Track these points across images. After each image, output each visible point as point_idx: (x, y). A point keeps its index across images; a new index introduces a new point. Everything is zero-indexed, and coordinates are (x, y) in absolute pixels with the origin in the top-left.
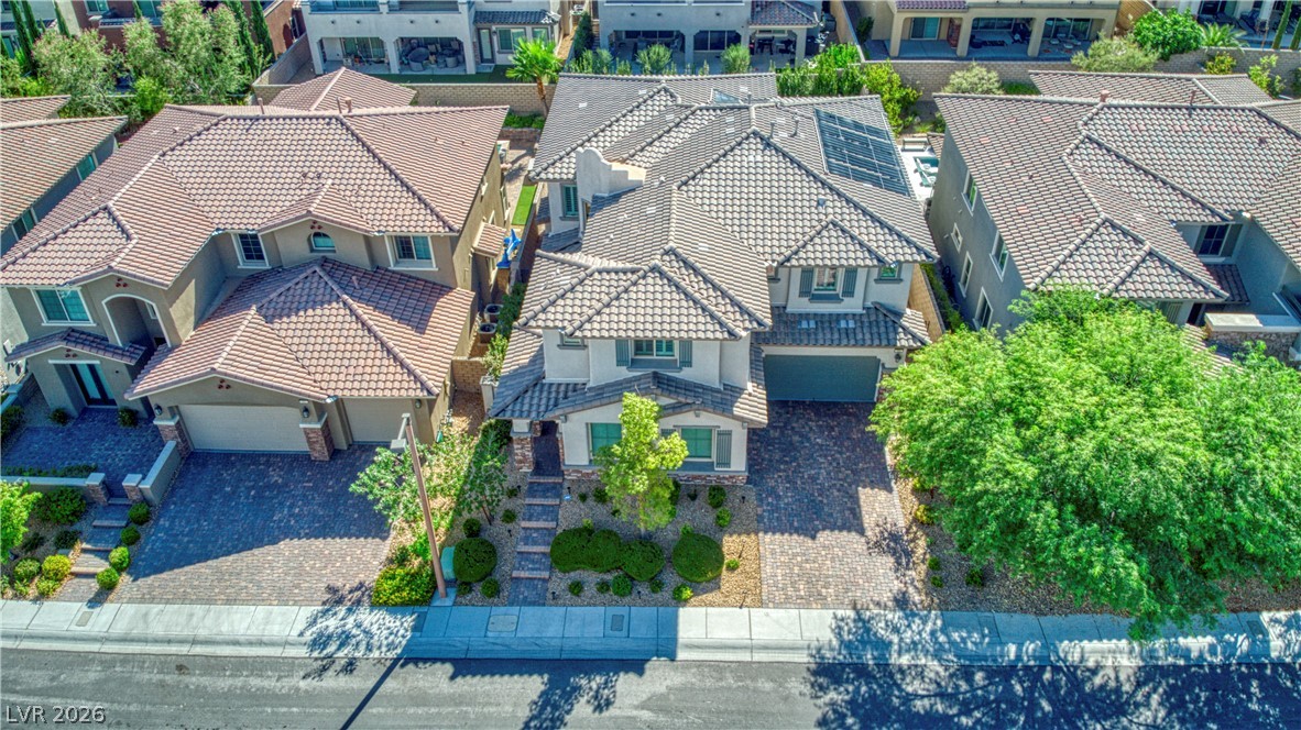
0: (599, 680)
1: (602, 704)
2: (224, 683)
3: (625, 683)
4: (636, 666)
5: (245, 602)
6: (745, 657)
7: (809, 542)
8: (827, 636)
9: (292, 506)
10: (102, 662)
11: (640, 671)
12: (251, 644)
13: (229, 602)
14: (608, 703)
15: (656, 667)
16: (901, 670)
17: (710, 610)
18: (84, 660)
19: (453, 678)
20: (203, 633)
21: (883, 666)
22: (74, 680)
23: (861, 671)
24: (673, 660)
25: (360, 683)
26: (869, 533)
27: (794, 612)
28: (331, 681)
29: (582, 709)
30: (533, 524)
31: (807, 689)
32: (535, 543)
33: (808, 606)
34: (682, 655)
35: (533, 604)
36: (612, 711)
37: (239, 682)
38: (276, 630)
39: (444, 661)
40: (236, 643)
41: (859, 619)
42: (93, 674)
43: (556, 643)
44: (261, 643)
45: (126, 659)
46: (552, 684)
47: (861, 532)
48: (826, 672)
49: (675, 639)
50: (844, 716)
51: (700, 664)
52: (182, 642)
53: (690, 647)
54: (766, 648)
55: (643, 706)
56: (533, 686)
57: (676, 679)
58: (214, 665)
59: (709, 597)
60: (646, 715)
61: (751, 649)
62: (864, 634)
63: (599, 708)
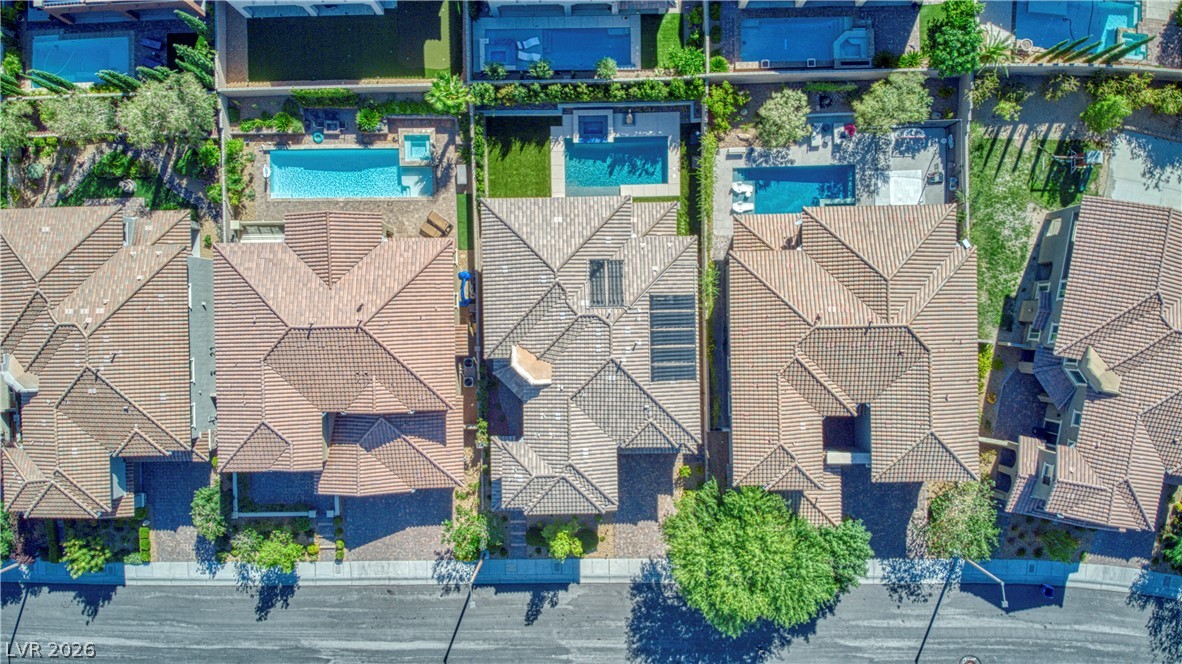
0: (552, 593)
1: (554, 604)
2: (410, 598)
3: (561, 594)
4: (564, 586)
5: (403, 560)
6: (607, 581)
7: (634, 527)
8: (638, 572)
9: (405, 508)
10: (356, 590)
11: (566, 590)
12: (413, 579)
13: (395, 559)
14: (556, 604)
15: (572, 587)
16: (665, 587)
17: (594, 560)
18: (348, 589)
19: (496, 594)
20: (392, 575)
21: (658, 584)
22: (348, 599)
23: (649, 587)
24: (579, 583)
25: (462, 596)
26: (660, 520)
27: (627, 560)
28: (453, 596)
29: (547, 606)
30: (515, 522)
31: (629, 596)
32: (518, 531)
33: (632, 557)
34: (582, 581)
35: (522, 558)
36: (558, 606)
37: (415, 597)
38: (420, 573)
39: (491, 585)
40: (407, 579)
41: (652, 563)
42: (355, 596)
43: (534, 577)
44: (417, 579)
45: (366, 588)
46: (534, 596)
47: (657, 521)
48: (637, 588)
49: (578, 574)
50: (640, 608)
51: (589, 585)
52: (384, 579)
53: (586, 577)
54: (615, 577)
55: (569, 604)
56: (527, 596)
57: (581, 592)
58: (402, 589)
59: (591, 554)
60: (570, 607)
61: (609, 578)
62: (652, 571)
63: (553, 606)
